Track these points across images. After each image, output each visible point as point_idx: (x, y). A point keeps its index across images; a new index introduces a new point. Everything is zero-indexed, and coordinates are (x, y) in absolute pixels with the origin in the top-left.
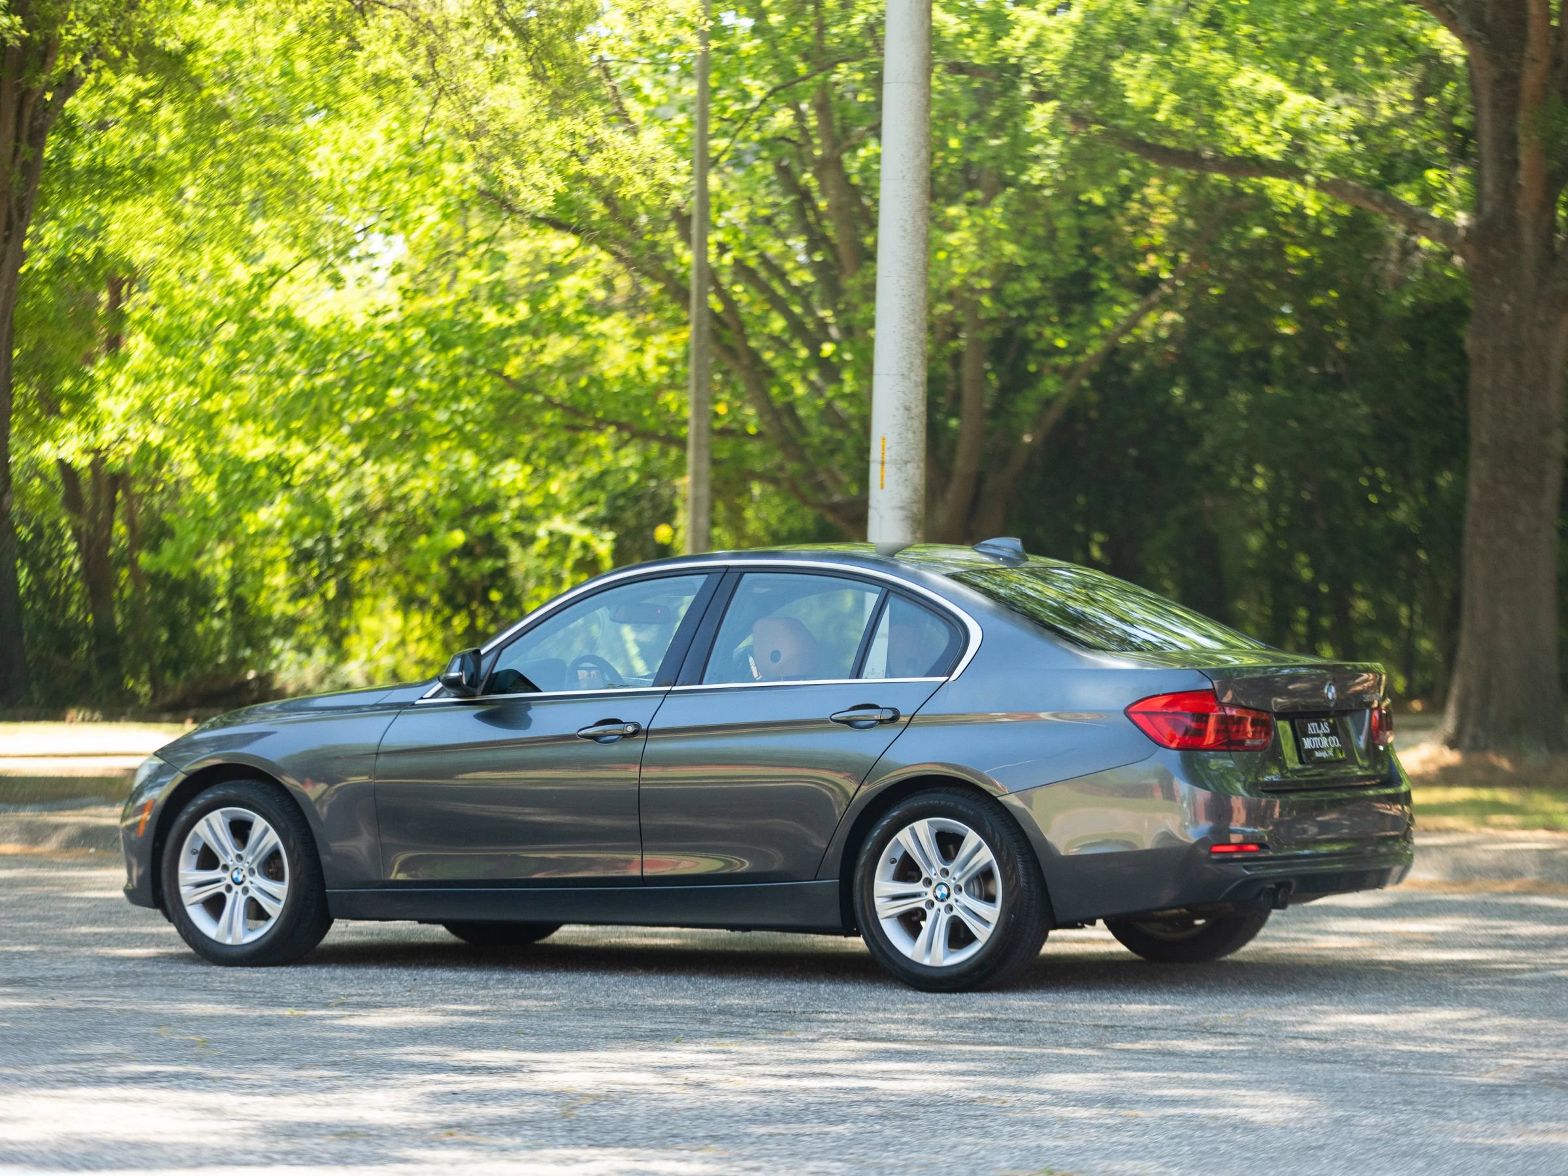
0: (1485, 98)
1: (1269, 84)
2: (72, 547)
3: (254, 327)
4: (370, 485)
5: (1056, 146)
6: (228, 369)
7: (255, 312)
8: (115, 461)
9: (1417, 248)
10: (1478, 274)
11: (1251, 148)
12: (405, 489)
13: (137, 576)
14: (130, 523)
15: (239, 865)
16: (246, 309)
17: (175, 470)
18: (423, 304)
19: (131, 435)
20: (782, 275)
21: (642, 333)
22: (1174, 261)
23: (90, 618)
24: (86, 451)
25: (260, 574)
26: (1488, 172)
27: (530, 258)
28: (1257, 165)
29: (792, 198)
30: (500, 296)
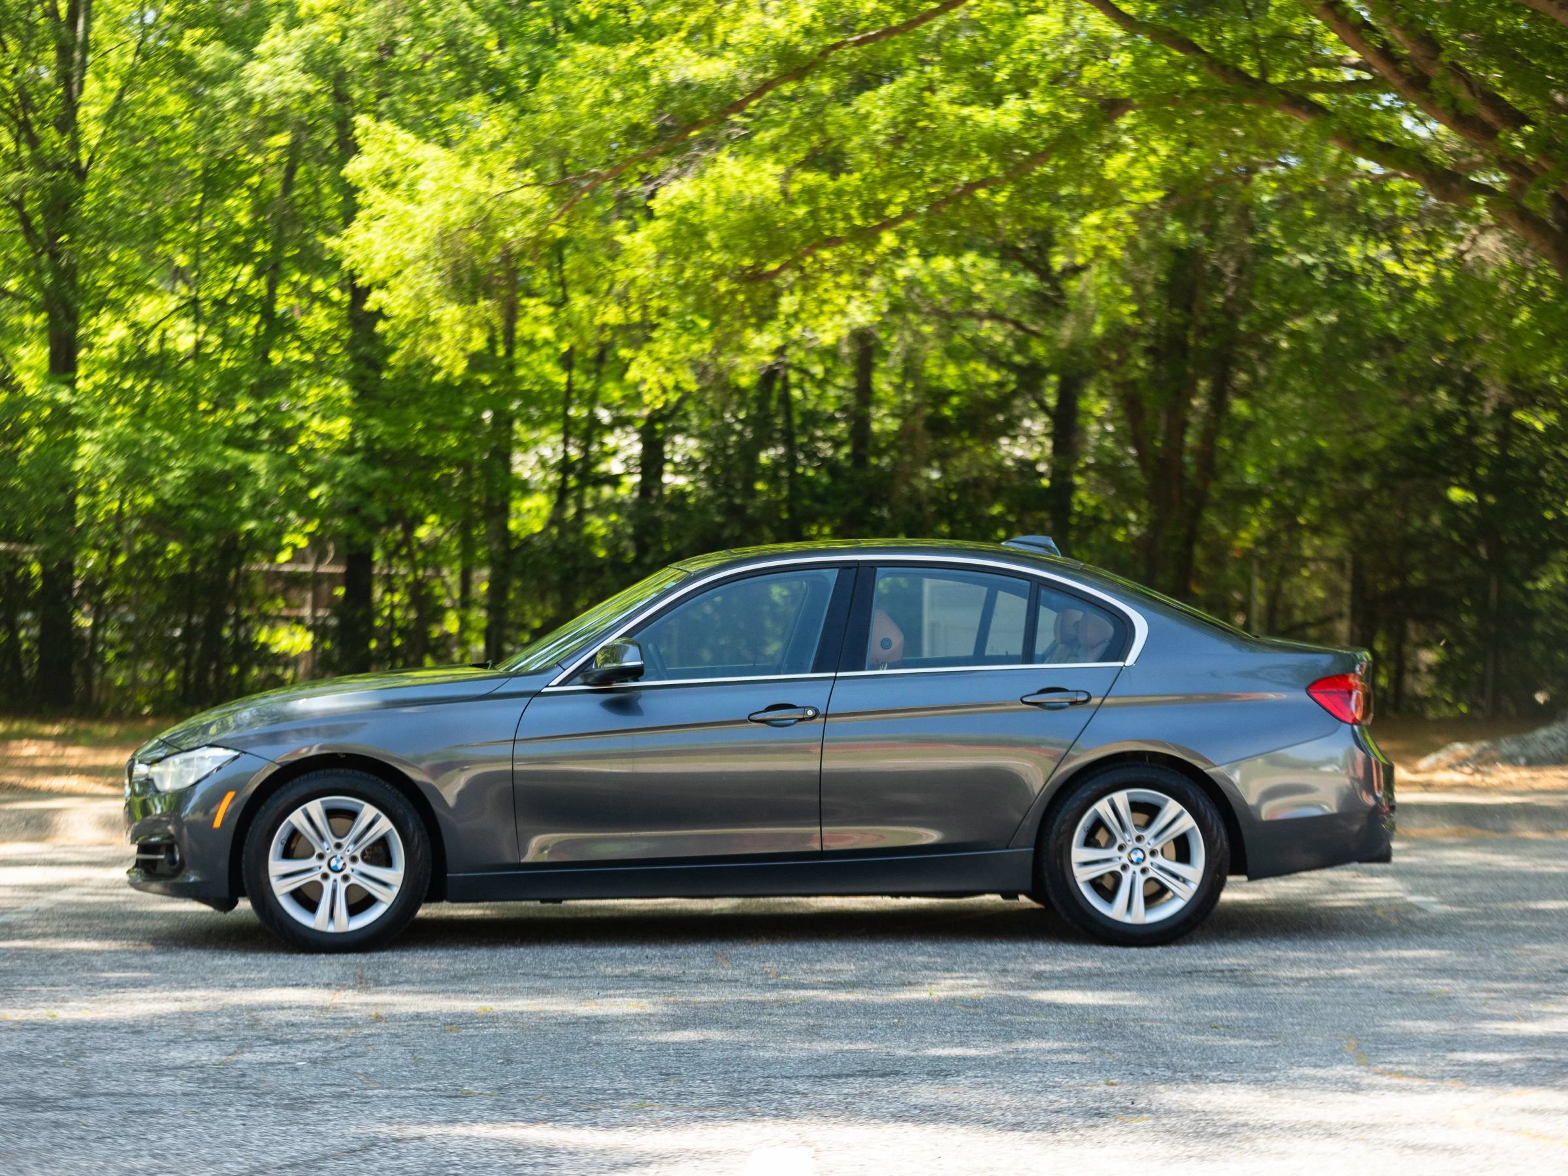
15: (339, 853)
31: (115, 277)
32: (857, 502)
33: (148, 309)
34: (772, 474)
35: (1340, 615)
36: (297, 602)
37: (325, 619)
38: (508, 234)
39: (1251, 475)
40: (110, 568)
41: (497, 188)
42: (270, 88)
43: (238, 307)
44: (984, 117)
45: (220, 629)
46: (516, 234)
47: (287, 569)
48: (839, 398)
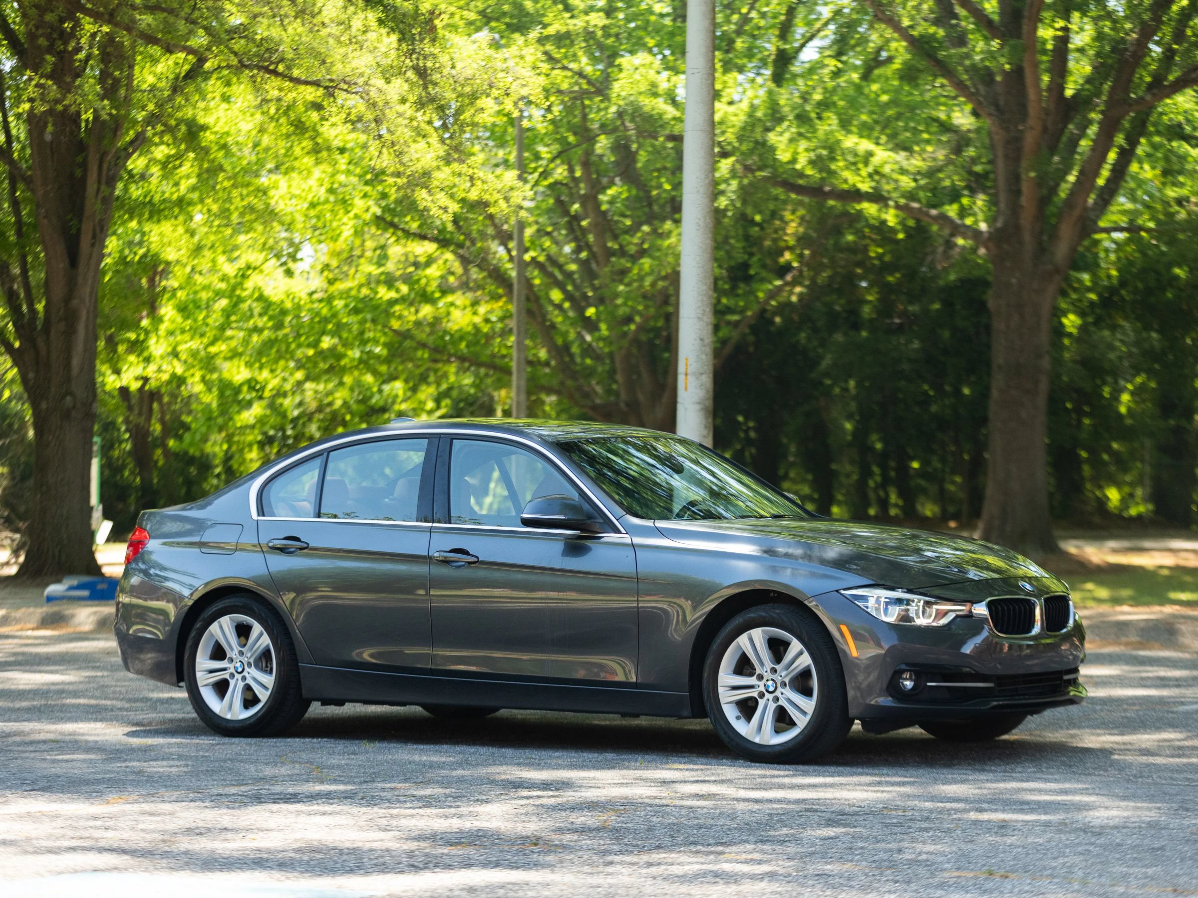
0: (1000, 152)
1: (865, 145)
2: (127, 436)
3: (240, 300)
4: (309, 395)
5: (734, 184)
6: (222, 328)
7: (238, 292)
8: (152, 384)
9: (956, 245)
10: (997, 260)
11: (854, 185)
12: (330, 399)
13: (167, 452)
14: (162, 421)
16: (234, 289)
17: (189, 387)
18: (341, 286)
19: (164, 367)
20: (560, 267)
21: (475, 303)
22: (801, 256)
23: (138, 479)
24: (137, 379)
25: (241, 451)
26: (1002, 197)
27: (403, 258)
28: (856, 195)
29: (566, 219)
30: (390, 281)
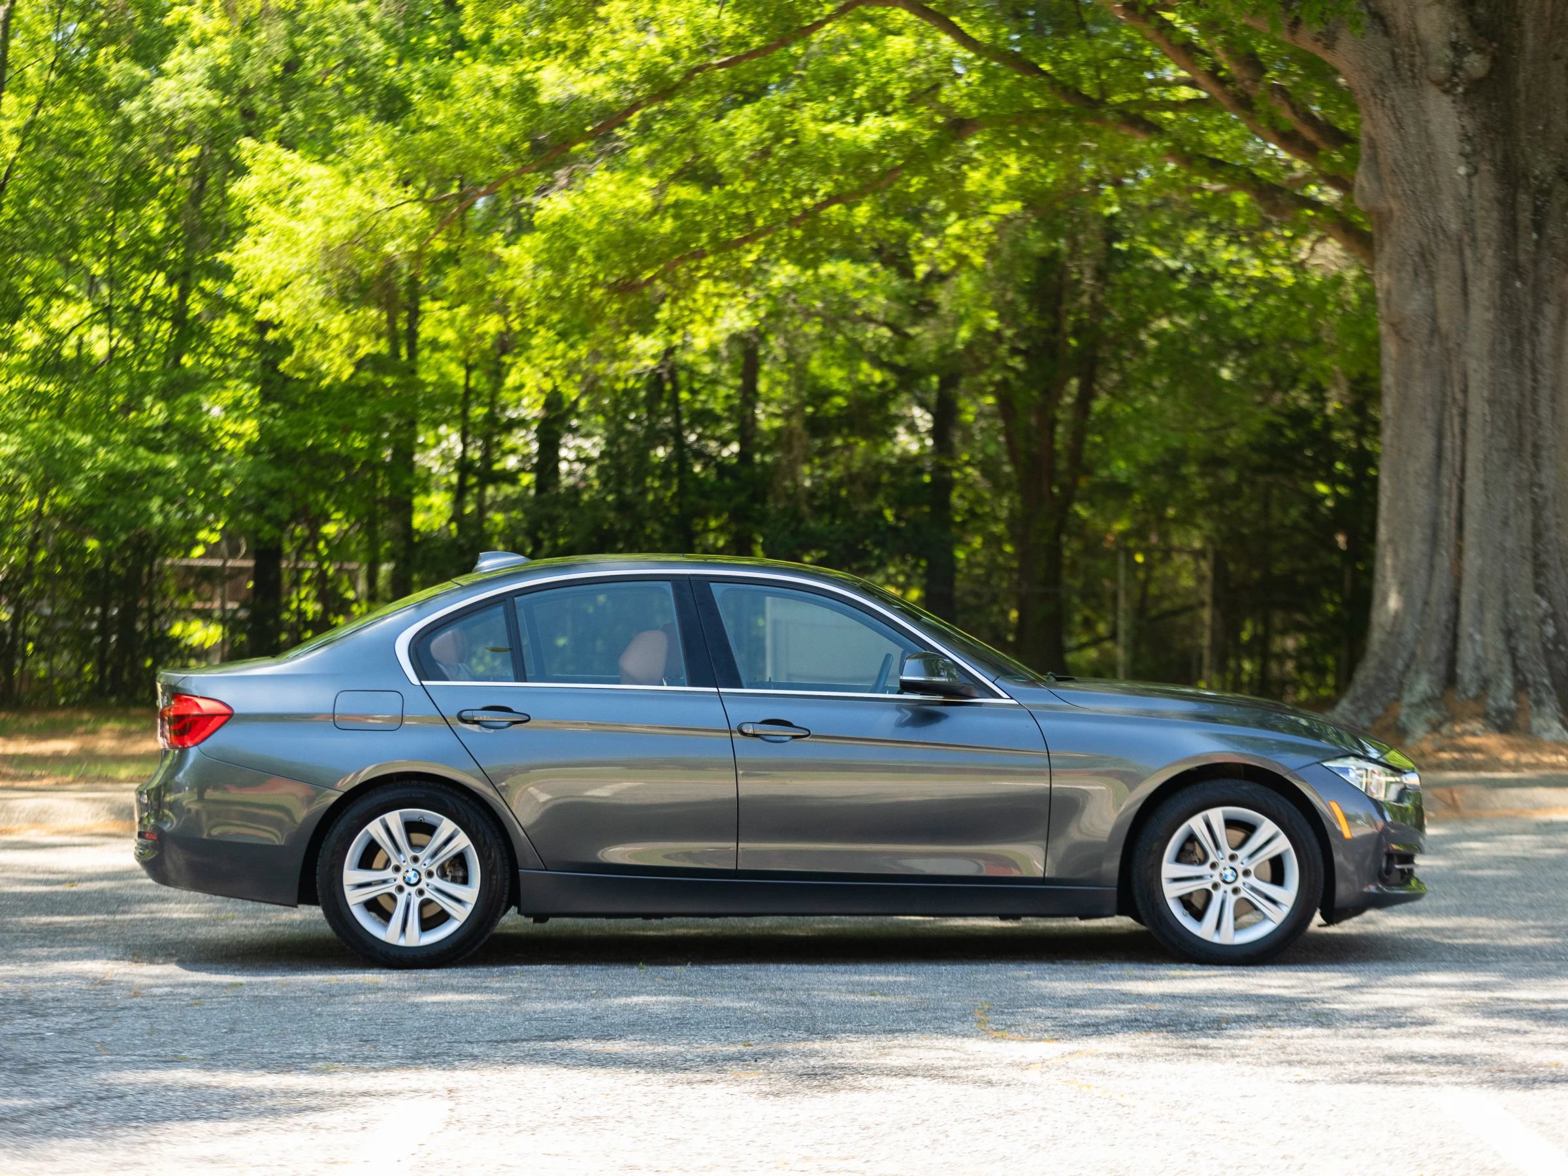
31: (33, 284)
32: (742, 498)
33: (64, 316)
34: (664, 471)
35: (1202, 604)
36: (207, 595)
37: (235, 611)
38: (389, 248)
39: (1121, 468)
40: (30, 565)
41: (380, 204)
42: (175, 103)
43: (152, 313)
44: (844, 132)
45: (133, 624)
46: (398, 247)
47: (201, 563)
48: (728, 397)
